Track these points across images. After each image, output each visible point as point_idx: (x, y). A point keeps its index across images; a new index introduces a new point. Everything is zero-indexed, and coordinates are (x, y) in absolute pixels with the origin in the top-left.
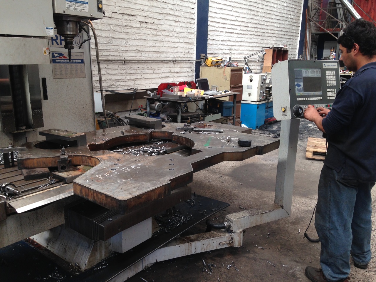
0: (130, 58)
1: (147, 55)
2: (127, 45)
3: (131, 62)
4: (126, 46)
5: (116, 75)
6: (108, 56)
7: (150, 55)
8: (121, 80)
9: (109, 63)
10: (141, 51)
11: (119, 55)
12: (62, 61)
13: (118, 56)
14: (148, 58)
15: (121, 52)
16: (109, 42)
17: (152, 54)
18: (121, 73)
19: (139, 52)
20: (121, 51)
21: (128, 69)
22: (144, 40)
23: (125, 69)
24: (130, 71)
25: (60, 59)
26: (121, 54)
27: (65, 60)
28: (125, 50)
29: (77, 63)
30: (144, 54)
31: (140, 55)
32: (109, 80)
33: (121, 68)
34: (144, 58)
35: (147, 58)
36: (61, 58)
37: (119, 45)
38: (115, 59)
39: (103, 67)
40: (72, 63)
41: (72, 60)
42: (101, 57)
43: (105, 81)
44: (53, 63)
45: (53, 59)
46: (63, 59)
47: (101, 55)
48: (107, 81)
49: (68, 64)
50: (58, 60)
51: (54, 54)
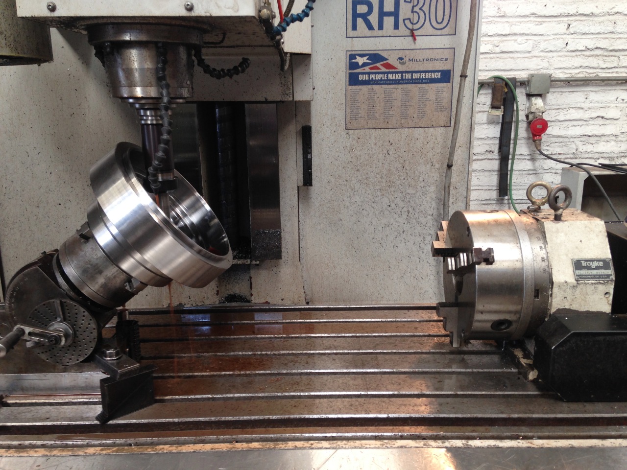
12: (378, 77)
25: (374, 73)
27: (388, 73)
36: (377, 68)
39: (614, 98)
40: (412, 81)
41: (412, 72)
42: (612, 72)
43: (614, 138)
44: (350, 84)
45: (350, 74)
46: (384, 73)
47: (615, 65)
48: (620, 139)
49: (397, 86)
50: (368, 76)
51: (357, 57)
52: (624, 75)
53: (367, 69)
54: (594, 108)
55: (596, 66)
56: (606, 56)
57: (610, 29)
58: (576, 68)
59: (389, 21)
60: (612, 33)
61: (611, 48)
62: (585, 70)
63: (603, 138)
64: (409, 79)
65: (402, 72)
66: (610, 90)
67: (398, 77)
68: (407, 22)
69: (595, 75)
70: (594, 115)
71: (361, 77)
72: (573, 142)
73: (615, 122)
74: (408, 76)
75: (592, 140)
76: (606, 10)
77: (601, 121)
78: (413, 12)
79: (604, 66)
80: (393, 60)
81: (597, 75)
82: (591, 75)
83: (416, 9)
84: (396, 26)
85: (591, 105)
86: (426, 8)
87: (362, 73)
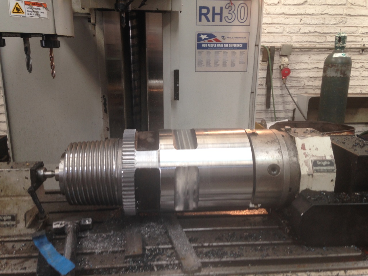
11: (354, 40)
12: (212, 46)
16: (341, 22)
18: (354, 68)
20: (360, 35)
23: (361, 61)
26: (359, 39)
27: (217, 44)
28: (367, 33)
33: (355, 60)
36: (211, 41)
37: (357, 25)
41: (229, 44)
42: (323, 44)
44: (198, 49)
45: (198, 43)
46: (214, 44)
47: (324, 41)
49: (221, 50)
50: (206, 45)
51: (202, 35)
52: (328, 46)
53: (206, 41)
54: (313, 63)
55: (315, 41)
56: (319, 36)
57: (322, 22)
58: (305, 42)
59: (217, 18)
60: (323, 24)
61: (322, 32)
62: (309, 43)
64: (227, 47)
65: (224, 44)
66: (321, 54)
67: (221, 46)
68: (226, 18)
69: (314, 45)
70: (313, 66)
71: (203, 45)
72: (303, 80)
74: (226, 45)
75: (312, 79)
76: (320, 12)
77: (317, 70)
78: (229, 13)
79: (319, 41)
80: (219, 37)
81: (315, 46)
82: (312, 46)
83: (231, 12)
84: (221, 20)
85: (312, 61)
86: (235, 12)
87: (204, 43)
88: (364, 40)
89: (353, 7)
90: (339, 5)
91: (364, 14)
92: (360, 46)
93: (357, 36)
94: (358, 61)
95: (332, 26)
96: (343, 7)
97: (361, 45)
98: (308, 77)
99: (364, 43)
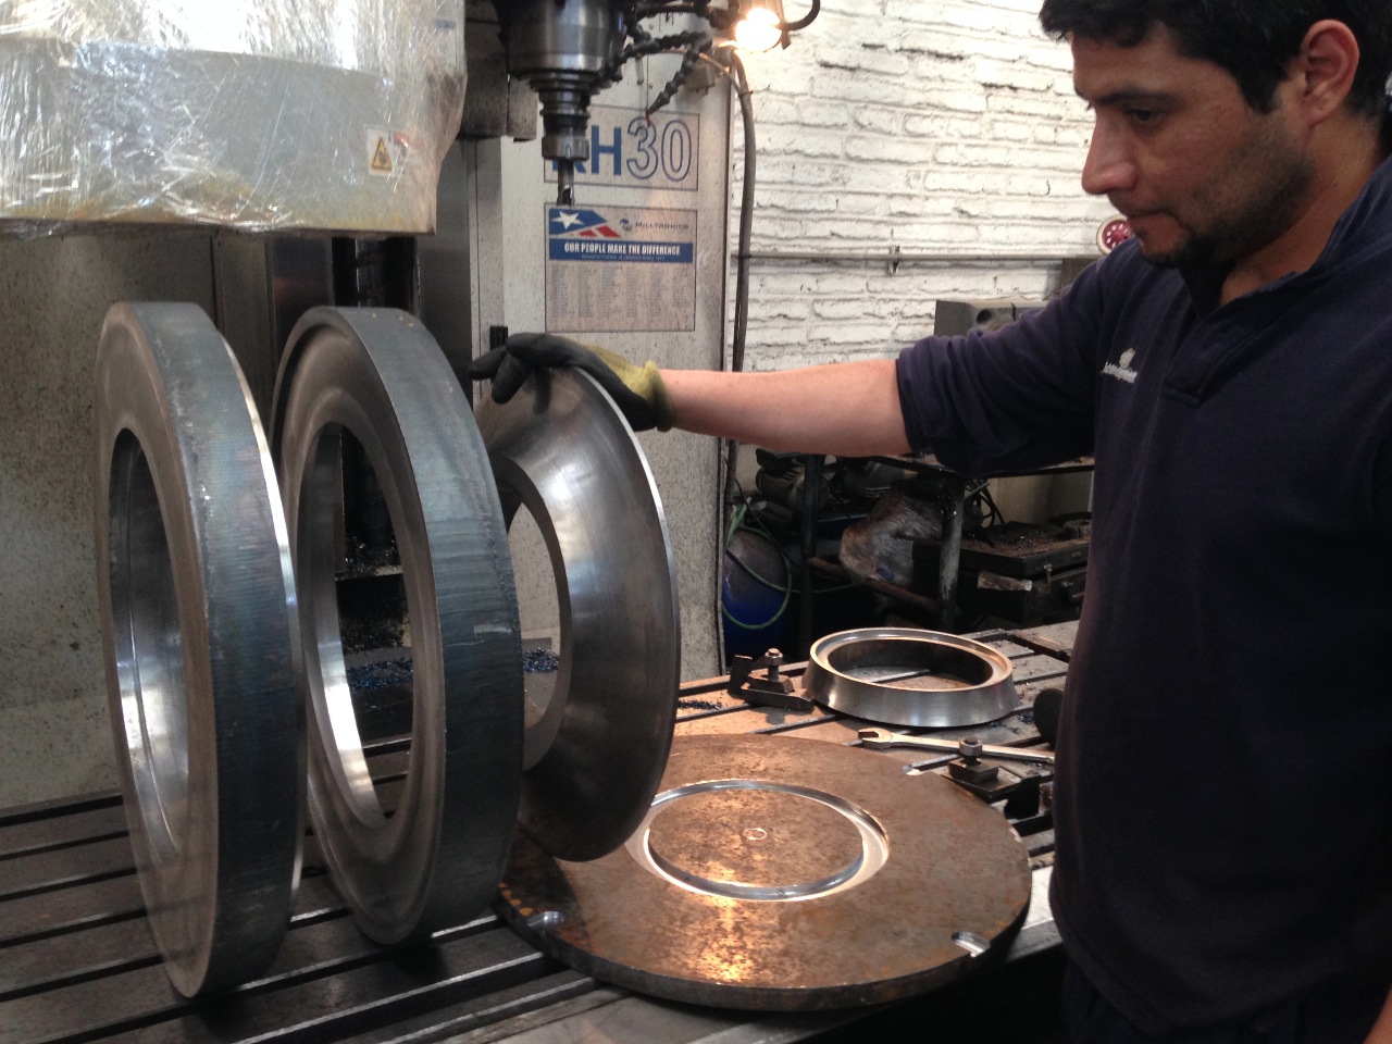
0: (922, 249)
1: (1001, 233)
2: (913, 192)
3: (923, 267)
4: (910, 197)
5: (852, 322)
6: (825, 238)
7: (1016, 233)
8: (869, 347)
9: (826, 270)
10: (976, 216)
11: (873, 233)
12: (593, 248)
13: (869, 238)
14: (1006, 248)
15: (883, 222)
16: (837, 179)
17: (1025, 229)
18: (874, 315)
19: (965, 220)
20: (885, 218)
21: (908, 297)
22: (998, 165)
23: (892, 296)
24: (914, 303)
25: (586, 242)
26: (884, 231)
27: (606, 243)
28: (902, 214)
29: (661, 261)
30: (987, 232)
31: (969, 233)
32: (820, 344)
33: (875, 292)
34: (984, 246)
35: (1000, 247)
36: (590, 233)
37: (877, 190)
38: (855, 252)
39: (798, 286)
40: (641, 258)
41: (641, 244)
42: (794, 246)
43: (800, 349)
44: (552, 257)
45: (551, 241)
46: (601, 242)
47: (797, 233)
48: (808, 350)
49: (619, 264)
50: (577, 246)
51: (561, 214)
52: (809, 250)
53: (576, 234)
54: (773, 301)
55: (773, 234)
56: (784, 219)
57: (788, 176)
59: (606, 160)
60: (791, 183)
61: (791, 207)
63: (788, 349)
64: (636, 255)
65: (628, 243)
66: (792, 273)
67: (621, 249)
68: (632, 165)
70: (775, 312)
71: (569, 248)
73: (801, 323)
74: (635, 249)
75: (773, 351)
76: (781, 146)
77: (783, 323)
78: (639, 150)
79: (783, 235)
80: (614, 224)
83: (645, 145)
84: (617, 171)
85: (769, 296)
86: (657, 145)
87: (570, 241)
88: (896, 235)
89: (864, 133)
90: (827, 127)
91: (893, 158)
92: (886, 252)
93: (879, 222)
94: (884, 296)
95: (813, 189)
96: (838, 132)
97: (890, 248)
98: (763, 344)
99: (897, 243)
